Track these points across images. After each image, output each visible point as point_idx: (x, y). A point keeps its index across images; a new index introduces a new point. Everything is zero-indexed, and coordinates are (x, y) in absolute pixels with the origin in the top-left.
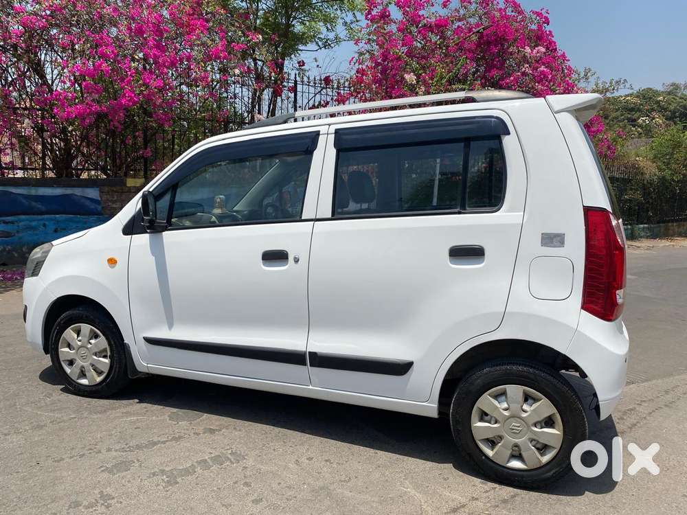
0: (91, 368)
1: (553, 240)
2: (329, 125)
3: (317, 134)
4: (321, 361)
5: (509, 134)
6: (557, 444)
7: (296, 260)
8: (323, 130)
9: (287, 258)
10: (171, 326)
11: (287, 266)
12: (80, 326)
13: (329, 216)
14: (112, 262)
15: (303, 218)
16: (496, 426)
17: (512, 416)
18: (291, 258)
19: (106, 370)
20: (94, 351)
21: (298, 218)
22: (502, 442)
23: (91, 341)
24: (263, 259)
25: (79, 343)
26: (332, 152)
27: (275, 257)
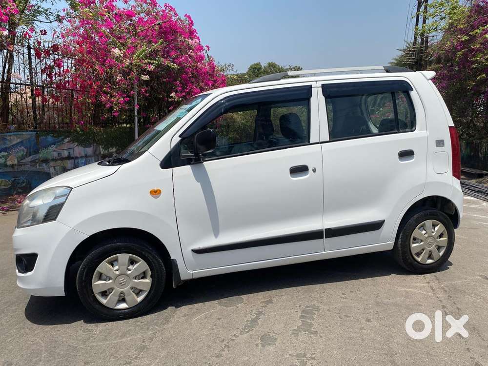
0: (131, 291)
1: (440, 143)
2: (316, 81)
3: (310, 87)
4: (332, 233)
5: (413, 90)
6: (445, 244)
7: (314, 171)
8: (314, 84)
9: (308, 170)
10: (216, 236)
11: (308, 175)
12: (117, 257)
13: (328, 140)
14: (155, 193)
15: (311, 142)
16: (422, 243)
17: (428, 237)
18: (310, 170)
19: (147, 289)
20: (135, 275)
21: (307, 143)
22: (425, 251)
23: (129, 267)
24: (291, 173)
25: (117, 273)
26: (322, 99)
27: (299, 170)
